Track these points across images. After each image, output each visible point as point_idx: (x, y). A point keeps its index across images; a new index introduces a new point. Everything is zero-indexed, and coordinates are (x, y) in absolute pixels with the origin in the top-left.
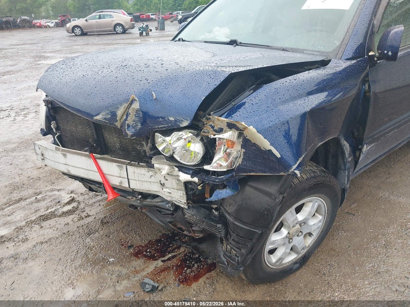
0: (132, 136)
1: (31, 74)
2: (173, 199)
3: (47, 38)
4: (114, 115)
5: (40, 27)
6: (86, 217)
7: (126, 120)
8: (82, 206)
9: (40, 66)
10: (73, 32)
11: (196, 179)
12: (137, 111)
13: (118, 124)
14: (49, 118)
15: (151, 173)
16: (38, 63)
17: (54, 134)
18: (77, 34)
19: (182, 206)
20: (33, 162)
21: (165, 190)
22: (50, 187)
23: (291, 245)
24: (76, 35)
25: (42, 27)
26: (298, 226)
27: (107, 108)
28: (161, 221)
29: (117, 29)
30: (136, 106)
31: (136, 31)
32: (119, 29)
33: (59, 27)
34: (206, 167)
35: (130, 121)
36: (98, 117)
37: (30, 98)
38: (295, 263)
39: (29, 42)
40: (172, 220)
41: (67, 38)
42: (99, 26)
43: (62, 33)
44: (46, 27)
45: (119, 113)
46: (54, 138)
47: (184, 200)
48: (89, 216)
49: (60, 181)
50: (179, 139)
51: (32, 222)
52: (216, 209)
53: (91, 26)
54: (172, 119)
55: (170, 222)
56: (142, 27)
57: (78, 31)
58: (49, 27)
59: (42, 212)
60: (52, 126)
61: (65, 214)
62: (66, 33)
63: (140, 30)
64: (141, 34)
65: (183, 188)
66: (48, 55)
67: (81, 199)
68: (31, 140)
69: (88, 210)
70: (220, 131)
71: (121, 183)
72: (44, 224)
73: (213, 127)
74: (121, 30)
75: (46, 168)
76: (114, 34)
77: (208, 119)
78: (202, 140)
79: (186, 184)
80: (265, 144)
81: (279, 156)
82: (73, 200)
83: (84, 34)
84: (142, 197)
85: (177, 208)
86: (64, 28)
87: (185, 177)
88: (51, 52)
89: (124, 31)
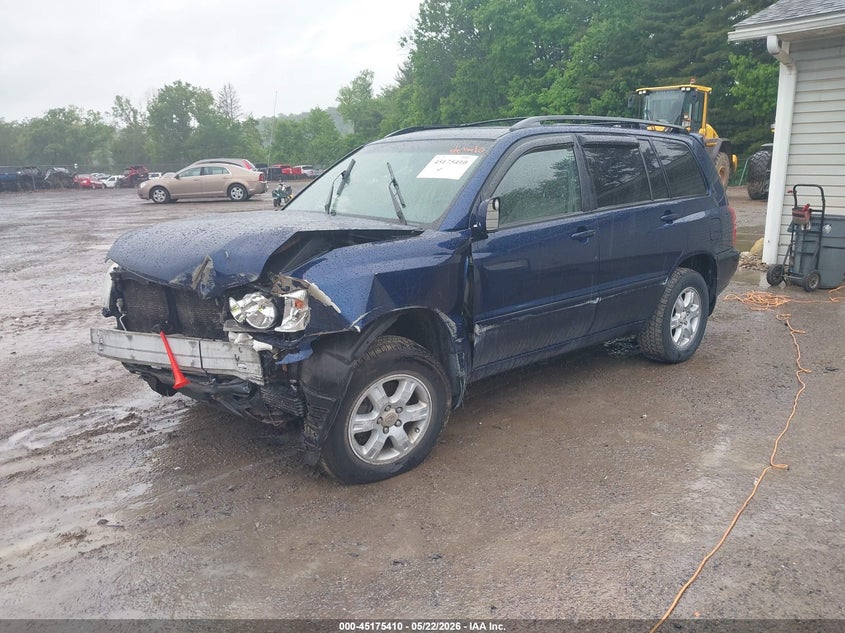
0: (207, 296)
1: (73, 265)
2: (249, 376)
3: (103, 207)
4: (189, 276)
5: (88, 187)
6: (148, 432)
7: (201, 281)
8: (145, 422)
9: (88, 253)
10: (151, 197)
11: (270, 347)
12: (211, 270)
13: (194, 286)
14: (115, 294)
15: (226, 347)
16: (84, 248)
17: (118, 315)
18: (159, 200)
19: (258, 383)
20: (77, 377)
21: (240, 365)
22: (101, 405)
23: (388, 435)
24: (156, 203)
25: (92, 188)
26: (393, 411)
27: (183, 270)
28: (238, 410)
29: (233, 193)
30: (210, 265)
31: (268, 196)
32: (237, 193)
33: (125, 187)
34: (277, 329)
35: (205, 282)
36: (174, 281)
37: (71, 300)
38: (397, 463)
39: (68, 213)
40: (249, 406)
41: (140, 208)
42: (202, 187)
43: (129, 199)
44: (99, 187)
45: (194, 274)
46: (118, 321)
47: (260, 376)
48: (152, 430)
49: (115, 398)
50: (253, 303)
51: (76, 437)
52: (295, 384)
53: (184, 188)
54: (242, 275)
55: (247, 410)
56: (280, 191)
57: (160, 196)
58: (106, 187)
59: (90, 428)
60: (118, 305)
61: (119, 430)
62: (137, 199)
63: (274, 195)
64: (277, 203)
65: (258, 359)
66: (103, 235)
67: (144, 415)
68: (74, 353)
69: (152, 426)
70: (287, 290)
71: (193, 363)
72: (93, 439)
73: (280, 286)
74: (242, 195)
75: (97, 385)
76: (228, 201)
77: (276, 278)
78: (273, 301)
79: (262, 353)
80: (328, 300)
81: (339, 311)
82: (132, 416)
83: (171, 200)
84: (217, 381)
85: (254, 388)
86: (135, 190)
87: (259, 345)
88: (108, 231)
89: (247, 197)
